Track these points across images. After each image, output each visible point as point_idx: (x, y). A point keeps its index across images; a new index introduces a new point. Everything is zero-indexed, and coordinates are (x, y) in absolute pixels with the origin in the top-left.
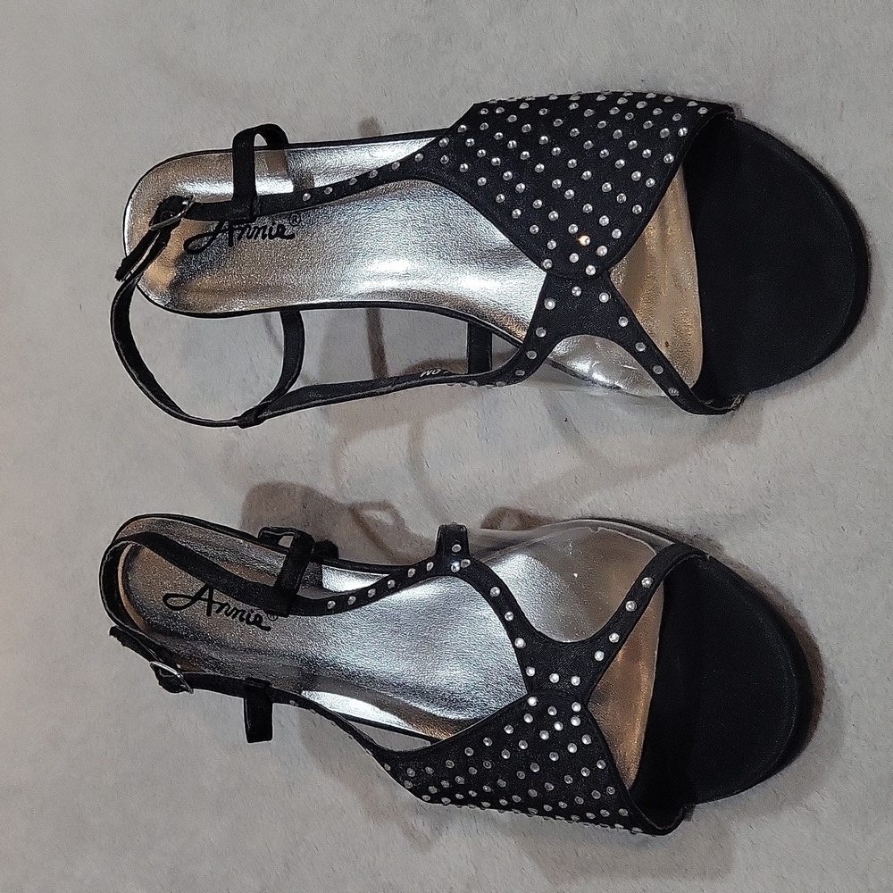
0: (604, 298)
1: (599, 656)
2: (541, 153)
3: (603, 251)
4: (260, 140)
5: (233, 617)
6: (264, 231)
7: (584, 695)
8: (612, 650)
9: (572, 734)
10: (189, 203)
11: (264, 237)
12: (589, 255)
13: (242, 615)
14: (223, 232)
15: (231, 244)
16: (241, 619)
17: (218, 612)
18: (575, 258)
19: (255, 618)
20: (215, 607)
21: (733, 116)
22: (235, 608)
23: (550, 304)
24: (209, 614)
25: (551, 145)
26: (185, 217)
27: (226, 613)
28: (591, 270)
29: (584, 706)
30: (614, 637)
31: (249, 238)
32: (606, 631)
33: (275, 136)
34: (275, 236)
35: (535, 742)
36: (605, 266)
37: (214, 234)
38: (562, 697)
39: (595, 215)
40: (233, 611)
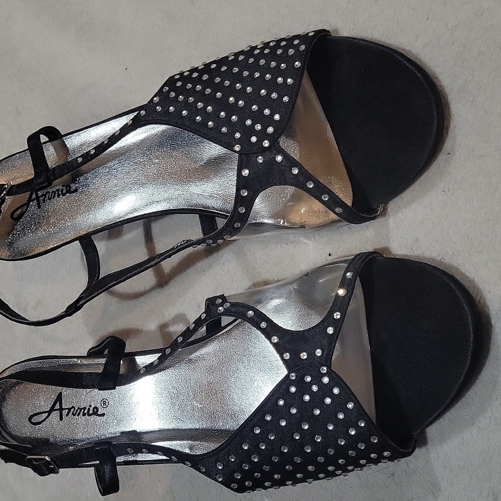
0: (279, 158)
1: (330, 330)
2: (217, 88)
3: (270, 130)
4: (43, 138)
5: (78, 416)
6: (58, 192)
7: (326, 360)
8: (337, 325)
9: (326, 390)
10: (8, 186)
11: (58, 197)
12: (262, 135)
13: (84, 411)
14: (33, 200)
15: (39, 207)
16: (84, 415)
17: (67, 415)
18: (254, 139)
19: (93, 410)
20: (65, 412)
21: (330, 35)
22: (79, 408)
23: (246, 172)
24: (61, 419)
25: (222, 82)
26: (7, 195)
27: (73, 414)
28: (266, 144)
29: (329, 367)
30: (337, 316)
31: (50, 199)
32: (331, 313)
33: (53, 133)
34: (66, 193)
35: (301, 405)
36: (274, 138)
37: (27, 204)
38: (312, 366)
39: (261, 110)
40: (77, 410)
